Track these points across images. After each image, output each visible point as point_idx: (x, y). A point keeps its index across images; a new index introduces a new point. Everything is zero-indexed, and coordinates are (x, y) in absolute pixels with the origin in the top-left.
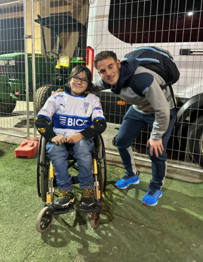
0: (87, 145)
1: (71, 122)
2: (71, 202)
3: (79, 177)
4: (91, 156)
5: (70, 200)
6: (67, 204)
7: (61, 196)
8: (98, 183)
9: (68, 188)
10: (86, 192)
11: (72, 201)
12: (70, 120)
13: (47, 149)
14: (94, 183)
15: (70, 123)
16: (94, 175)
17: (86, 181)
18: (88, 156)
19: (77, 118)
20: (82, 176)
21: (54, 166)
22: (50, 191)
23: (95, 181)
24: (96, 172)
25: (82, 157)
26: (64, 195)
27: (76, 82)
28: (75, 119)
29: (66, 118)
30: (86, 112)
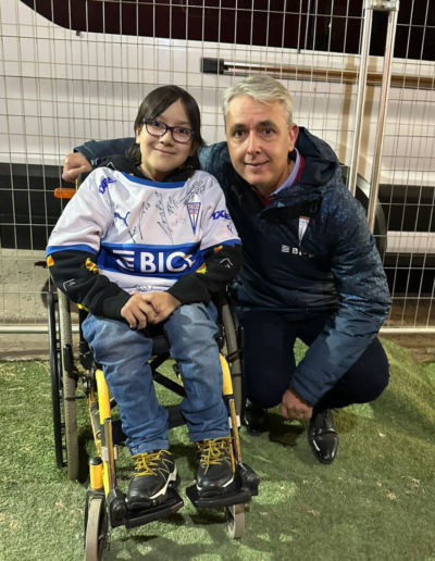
0: (208, 322)
1: (150, 263)
7: (143, 470)
8: (238, 418)
9: (158, 440)
10: (211, 449)
11: (172, 477)
14: (227, 423)
16: (226, 398)
17: (208, 419)
18: (212, 349)
19: (167, 251)
23: (229, 415)
24: (229, 390)
25: (197, 355)
26: (152, 464)
27: (158, 137)
28: (161, 255)
29: (132, 253)
30: (194, 229)
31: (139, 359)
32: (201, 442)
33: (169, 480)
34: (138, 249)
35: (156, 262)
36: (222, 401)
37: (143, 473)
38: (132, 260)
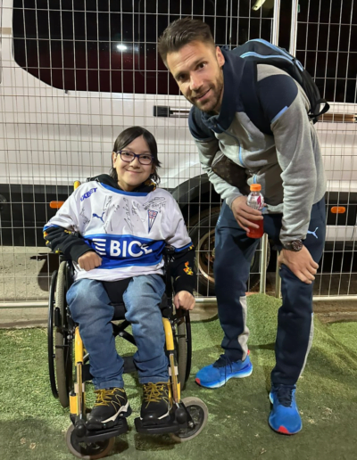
0: (153, 294)
1: (117, 248)
2: (122, 412)
3: (137, 358)
4: (160, 314)
5: (118, 408)
6: (113, 418)
7: (100, 401)
8: (176, 368)
9: (114, 381)
10: (153, 390)
11: (124, 409)
12: (115, 245)
13: (68, 302)
14: (167, 371)
15: (115, 251)
16: (168, 353)
17: (152, 367)
18: (155, 315)
19: (129, 239)
20: (143, 356)
21: (83, 336)
22: (76, 390)
23: (169, 366)
24: (171, 347)
25: (143, 318)
26: (108, 397)
27: (129, 162)
28: (125, 243)
29: (104, 240)
30: (150, 229)
31: (103, 320)
32: (146, 384)
33: (120, 410)
34: (109, 238)
35: (121, 248)
36: (164, 354)
37: (100, 404)
38: (104, 245)
